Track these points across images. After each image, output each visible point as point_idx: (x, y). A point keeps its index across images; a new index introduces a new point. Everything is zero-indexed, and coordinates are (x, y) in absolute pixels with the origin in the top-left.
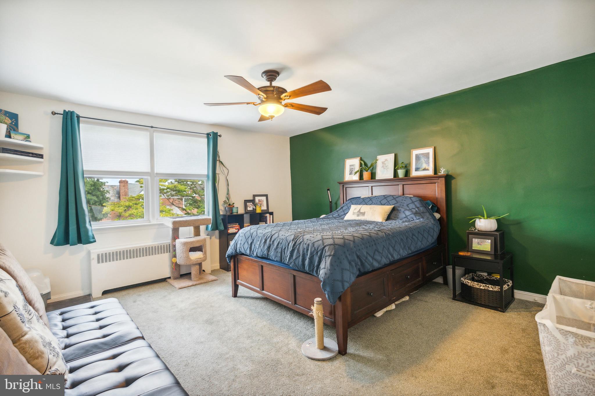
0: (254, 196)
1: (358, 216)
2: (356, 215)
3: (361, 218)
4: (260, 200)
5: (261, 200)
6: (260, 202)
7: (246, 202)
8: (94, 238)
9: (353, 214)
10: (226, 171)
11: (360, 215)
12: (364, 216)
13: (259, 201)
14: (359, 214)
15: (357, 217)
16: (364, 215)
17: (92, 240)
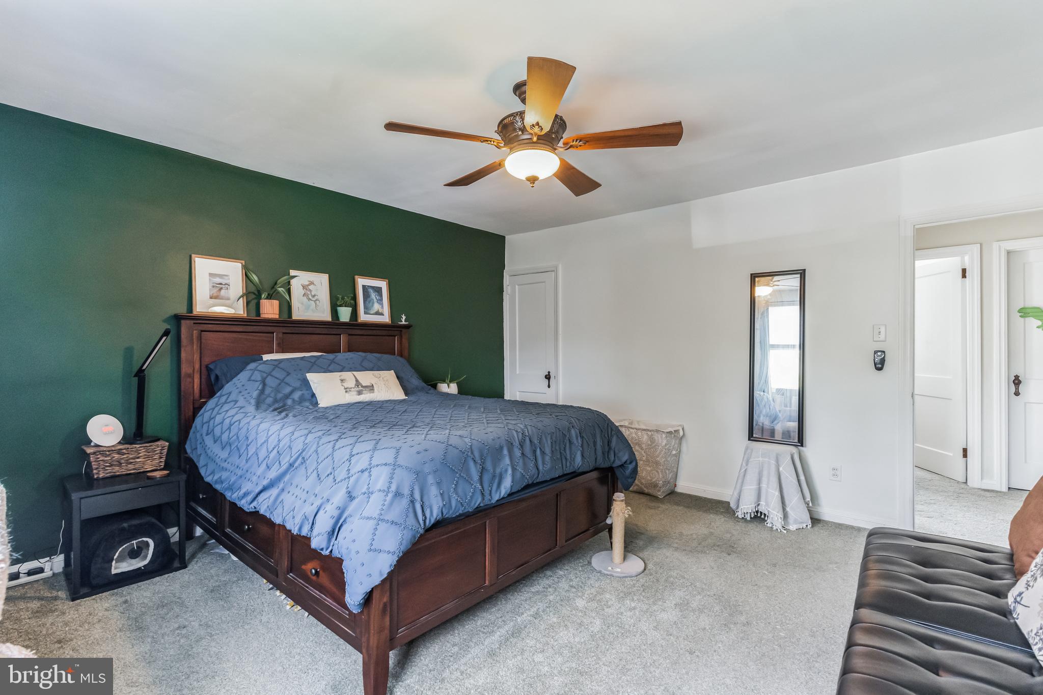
1: (360, 393)
2: (355, 393)
3: (366, 397)
9: (346, 392)
11: (364, 392)
12: (373, 393)
14: (362, 391)
15: (358, 396)
16: (373, 390)
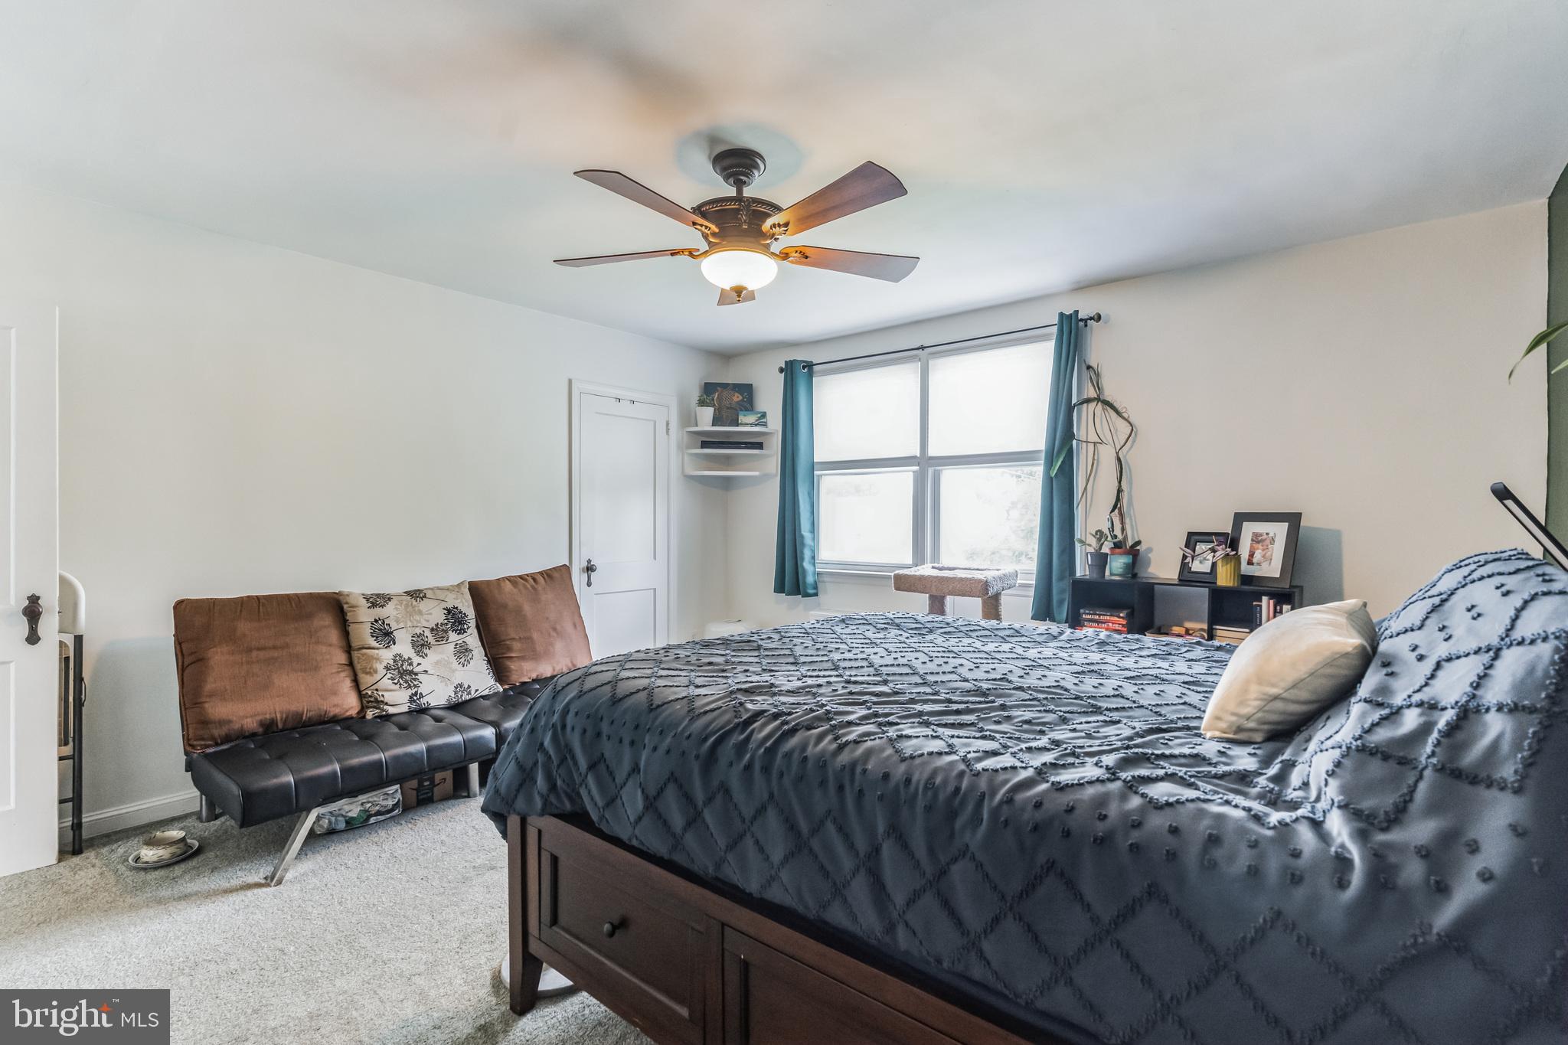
0: (1240, 518)
4: (1261, 535)
5: (1265, 536)
6: (1258, 542)
7: (1193, 539)
8: (816, 587)
10: (1123, 428)
13: (1257, 539)
17: (811, 591)
